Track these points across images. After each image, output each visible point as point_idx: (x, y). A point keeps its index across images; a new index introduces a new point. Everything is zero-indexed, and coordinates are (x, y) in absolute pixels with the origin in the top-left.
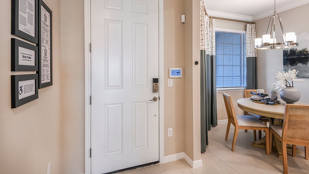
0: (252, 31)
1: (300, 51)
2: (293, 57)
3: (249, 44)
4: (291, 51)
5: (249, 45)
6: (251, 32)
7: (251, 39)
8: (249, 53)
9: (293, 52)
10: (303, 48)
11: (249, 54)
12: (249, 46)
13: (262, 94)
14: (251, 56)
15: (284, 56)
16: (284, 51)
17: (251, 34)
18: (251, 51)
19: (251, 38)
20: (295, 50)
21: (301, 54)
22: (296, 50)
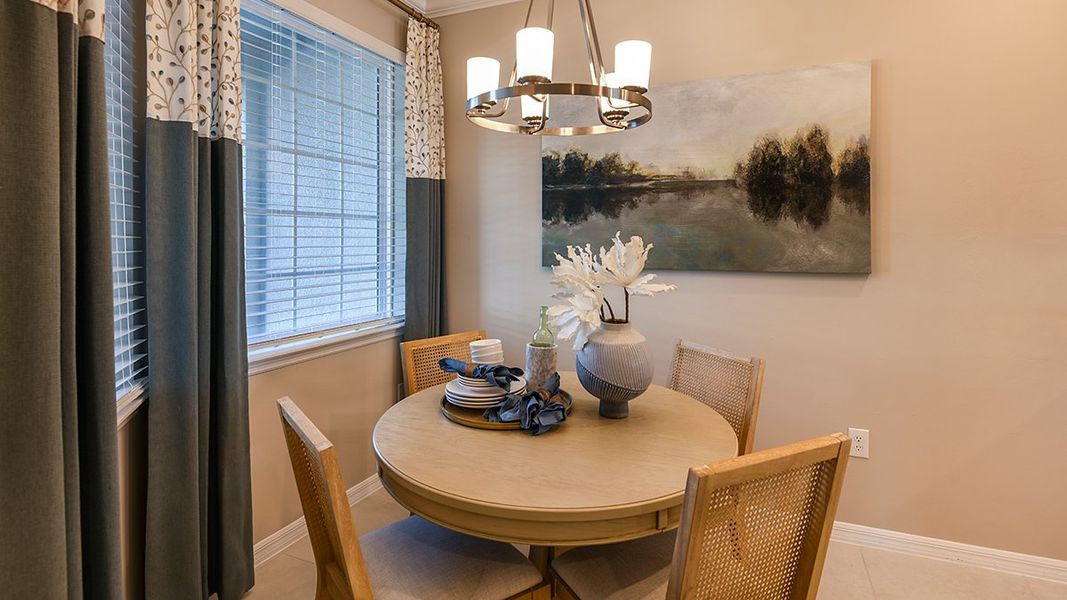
0: (430, 59)
1: (598, 165)
2: (576, 187)
3: (417, 117)
4: (569, 160)
5: (415, 122)
6: (423, 63)
7: (424, 95)
8: (416, 160)
9: (574, 164)
10: (607, 155)
11: (415, 162)
12: (418, 126)
13: (498, 370)
14: (425, 175)
15: (545, 181)
16: (544, 159)
17: (424, 71)
18: (426, 150)
19: (424, 86)
20: (582, 158)
21: (602, 175)
22: (586, 158)
